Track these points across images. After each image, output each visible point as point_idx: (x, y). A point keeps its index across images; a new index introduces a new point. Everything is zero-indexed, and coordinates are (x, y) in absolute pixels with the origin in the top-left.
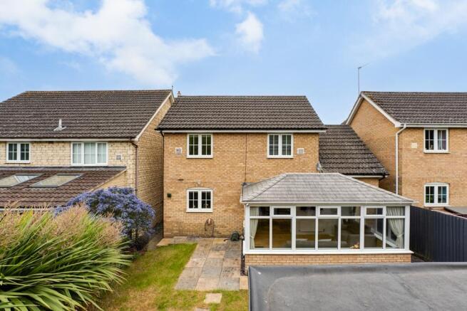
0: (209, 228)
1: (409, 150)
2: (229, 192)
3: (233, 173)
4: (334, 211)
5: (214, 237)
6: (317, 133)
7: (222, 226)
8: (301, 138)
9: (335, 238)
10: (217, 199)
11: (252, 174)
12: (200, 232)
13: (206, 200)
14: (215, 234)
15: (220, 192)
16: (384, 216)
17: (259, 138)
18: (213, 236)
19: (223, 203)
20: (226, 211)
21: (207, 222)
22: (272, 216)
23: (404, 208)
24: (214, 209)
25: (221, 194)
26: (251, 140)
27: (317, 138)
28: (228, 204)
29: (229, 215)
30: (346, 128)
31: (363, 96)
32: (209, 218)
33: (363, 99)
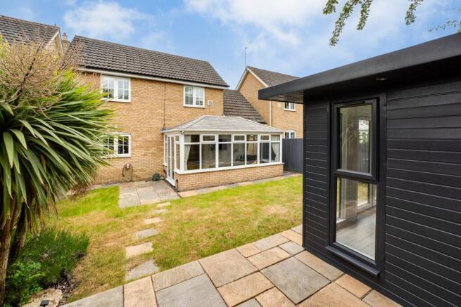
0: (127, 174)
1: (277, 108)
2: (149, 137)
3: (153, 119)
4: (242, 138)
5: (134, 181)
6: (222, 90)
7: (142, 170)
8: (211, 92)
9: (244, 161)
10: (135, 144)
11: (170, 120)
12: (117, 179)
13: (123, 145)
14: (134, 179)
15: (138, 137)
16: (270, 141)
17: (177, 88)
18: (131, 181)
19: (142, 148)
20: (145, 155)
21: (125, 167)
22: (202, 142)
23: (279, 136)
24: (132, 154)
25: (140, 139)
26: (169, 89)
27: (222, 93)
28: (147, 148)
29: (149, 158)
30: (237, 93)
31: (248, 69)
32: (128, 162)
33: (248, 72)
